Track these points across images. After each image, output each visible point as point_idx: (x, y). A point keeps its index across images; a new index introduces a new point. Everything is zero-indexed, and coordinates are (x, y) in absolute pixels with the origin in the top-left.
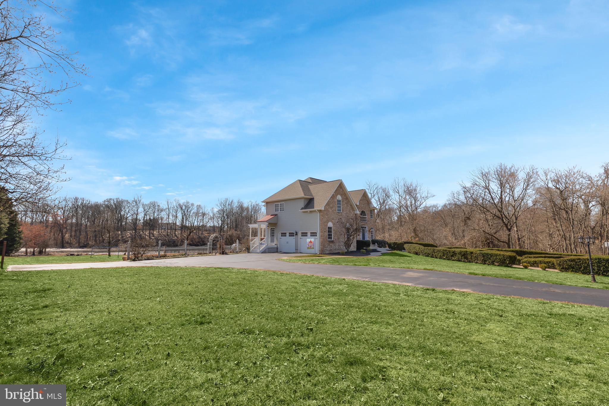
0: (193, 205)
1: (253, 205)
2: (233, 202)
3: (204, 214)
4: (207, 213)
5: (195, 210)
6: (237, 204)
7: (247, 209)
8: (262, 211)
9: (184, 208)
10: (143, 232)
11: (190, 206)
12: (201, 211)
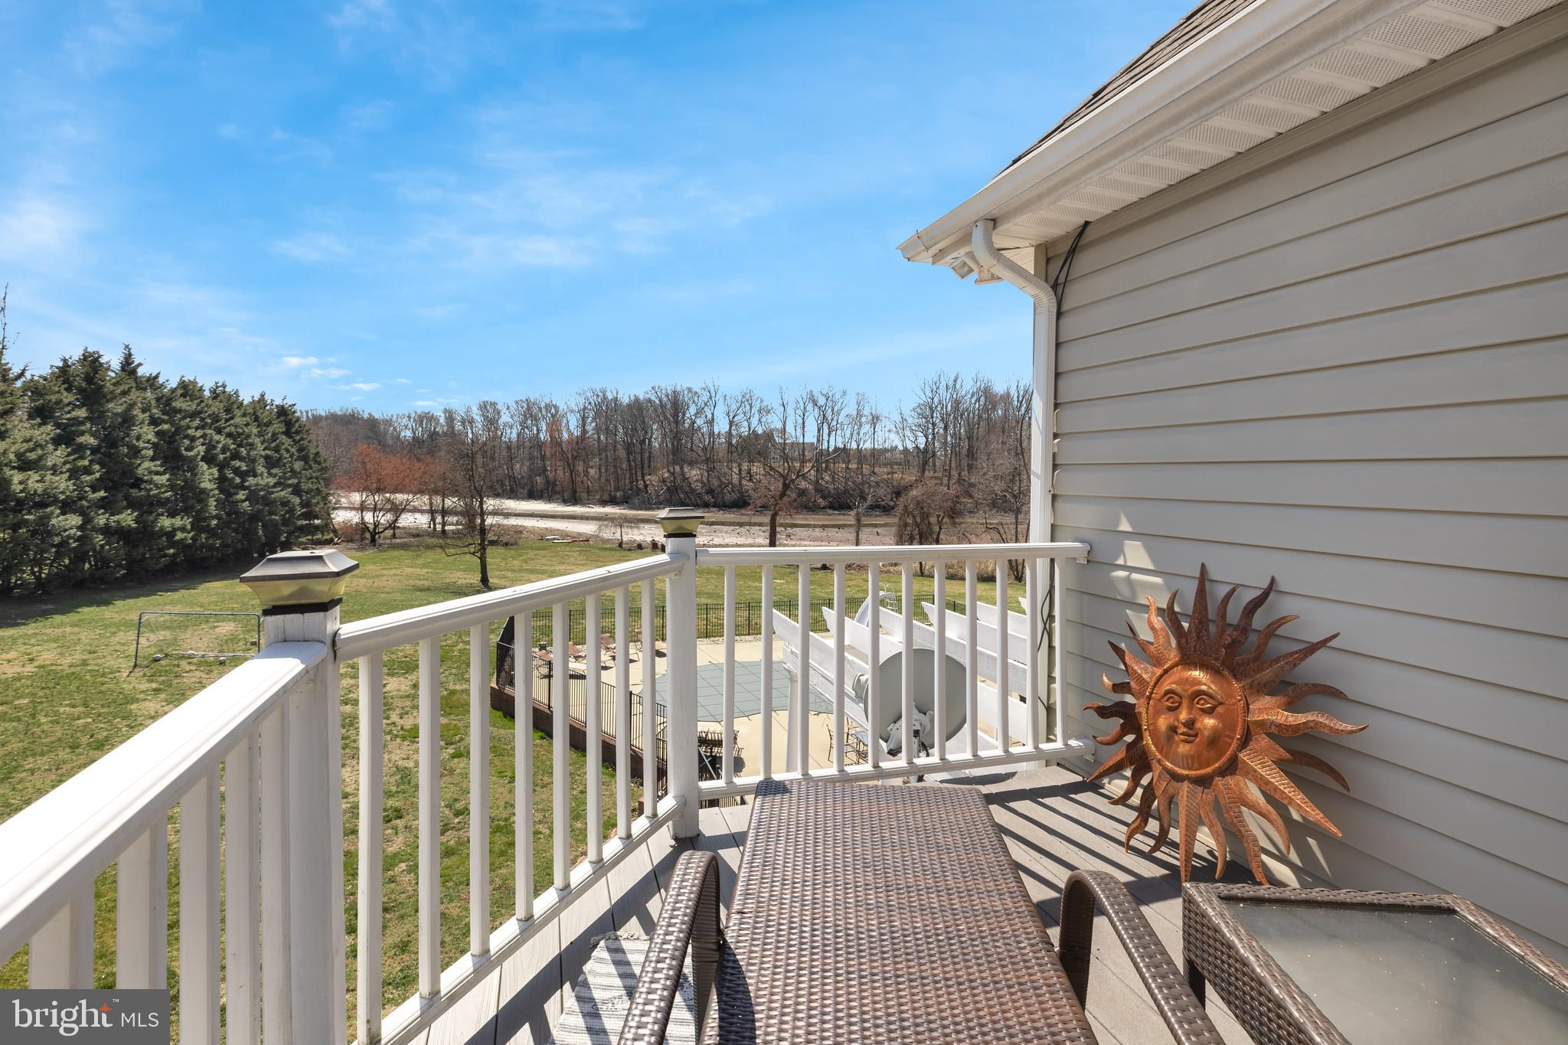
0: (844, 392)
2: (959, 382)
3: (875, 420)
5: (851, 406)
6: (970, 383)
7: (1006, 397)
9: (822, 401)
10: (728, 467)
11: (838, 396)
12: (866, 411)
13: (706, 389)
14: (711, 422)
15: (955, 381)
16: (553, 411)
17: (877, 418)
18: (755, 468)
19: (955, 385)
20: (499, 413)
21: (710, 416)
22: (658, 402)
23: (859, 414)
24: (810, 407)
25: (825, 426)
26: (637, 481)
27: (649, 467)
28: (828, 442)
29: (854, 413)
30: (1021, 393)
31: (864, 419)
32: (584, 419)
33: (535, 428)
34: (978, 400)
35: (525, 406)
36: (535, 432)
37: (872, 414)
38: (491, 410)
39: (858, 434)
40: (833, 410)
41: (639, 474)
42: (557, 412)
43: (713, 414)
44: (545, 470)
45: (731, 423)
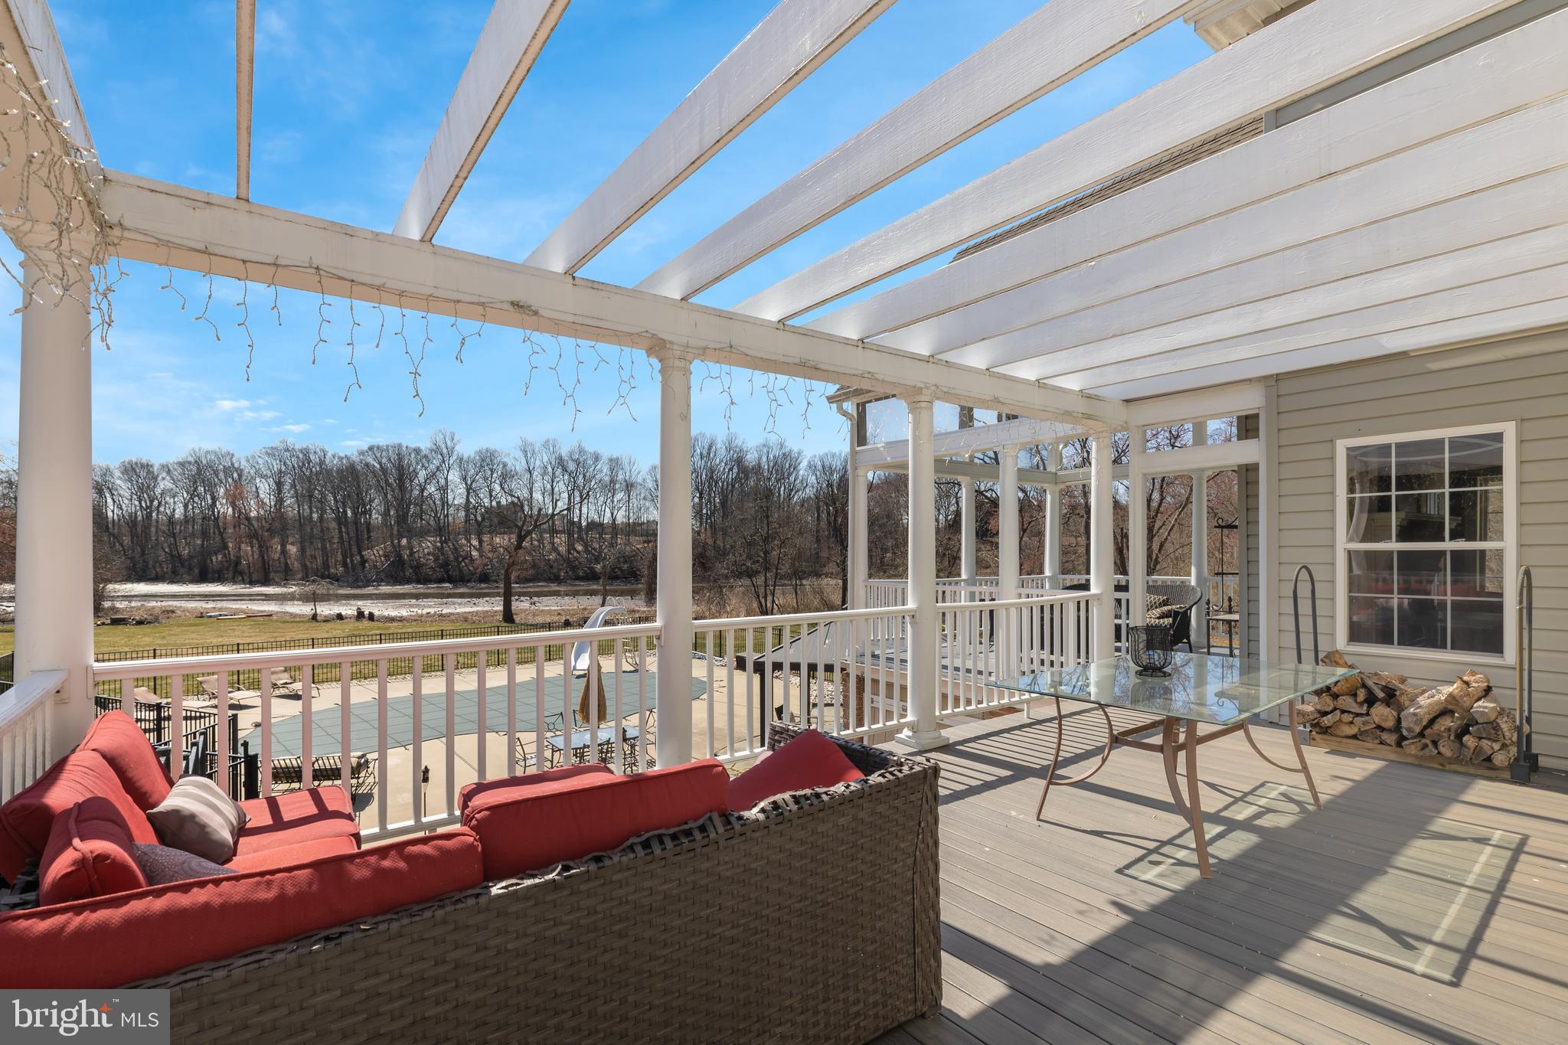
0: (597, 458)
1: (774, 457)
2: (713, 449)
3: (629, 486)
4: (639, 480)
5: (604, 472)
6: (723, 452)
7: (758, 468)
8: (801, 473)
9: (572, 466)
10: (466, 539)
11: (590, 462)
12: (621, 477)
13: (437, 450)
14: (443, 490)
15: (709, 449)
16: (235, 475)
17: (632, 485)
18: (498, 540)
19: (709, 454)
20: (155, 478)
21: (442, 482)
22: (378, 466)
23: (613, 481)
24: (559, 472)
25: (577, 494)
26: (352, 556)
27: (369, 537)
28: (580, 511)
29: (607, 479)
30: (772, 464)
31: (617, 486)
32: (279, 485)
33: (209, 497)
34: (731, 469)
35: (195, 469)
36: (210, 501)
37: (626, 481)
38: (143, 474)
39: (613, 502)
40: (584, 476)
41: (355, 549)
42: (240, 476)
43: (446, 479)
44: (226, 547)
45: (469, 489)
